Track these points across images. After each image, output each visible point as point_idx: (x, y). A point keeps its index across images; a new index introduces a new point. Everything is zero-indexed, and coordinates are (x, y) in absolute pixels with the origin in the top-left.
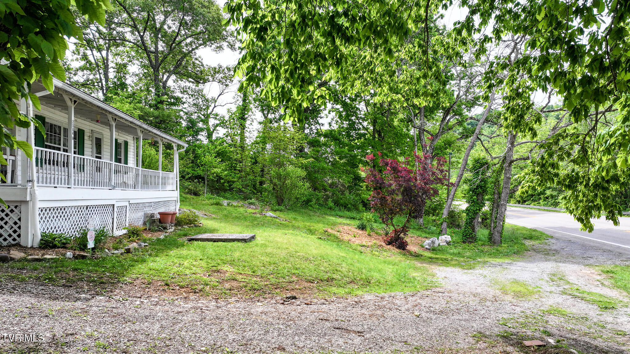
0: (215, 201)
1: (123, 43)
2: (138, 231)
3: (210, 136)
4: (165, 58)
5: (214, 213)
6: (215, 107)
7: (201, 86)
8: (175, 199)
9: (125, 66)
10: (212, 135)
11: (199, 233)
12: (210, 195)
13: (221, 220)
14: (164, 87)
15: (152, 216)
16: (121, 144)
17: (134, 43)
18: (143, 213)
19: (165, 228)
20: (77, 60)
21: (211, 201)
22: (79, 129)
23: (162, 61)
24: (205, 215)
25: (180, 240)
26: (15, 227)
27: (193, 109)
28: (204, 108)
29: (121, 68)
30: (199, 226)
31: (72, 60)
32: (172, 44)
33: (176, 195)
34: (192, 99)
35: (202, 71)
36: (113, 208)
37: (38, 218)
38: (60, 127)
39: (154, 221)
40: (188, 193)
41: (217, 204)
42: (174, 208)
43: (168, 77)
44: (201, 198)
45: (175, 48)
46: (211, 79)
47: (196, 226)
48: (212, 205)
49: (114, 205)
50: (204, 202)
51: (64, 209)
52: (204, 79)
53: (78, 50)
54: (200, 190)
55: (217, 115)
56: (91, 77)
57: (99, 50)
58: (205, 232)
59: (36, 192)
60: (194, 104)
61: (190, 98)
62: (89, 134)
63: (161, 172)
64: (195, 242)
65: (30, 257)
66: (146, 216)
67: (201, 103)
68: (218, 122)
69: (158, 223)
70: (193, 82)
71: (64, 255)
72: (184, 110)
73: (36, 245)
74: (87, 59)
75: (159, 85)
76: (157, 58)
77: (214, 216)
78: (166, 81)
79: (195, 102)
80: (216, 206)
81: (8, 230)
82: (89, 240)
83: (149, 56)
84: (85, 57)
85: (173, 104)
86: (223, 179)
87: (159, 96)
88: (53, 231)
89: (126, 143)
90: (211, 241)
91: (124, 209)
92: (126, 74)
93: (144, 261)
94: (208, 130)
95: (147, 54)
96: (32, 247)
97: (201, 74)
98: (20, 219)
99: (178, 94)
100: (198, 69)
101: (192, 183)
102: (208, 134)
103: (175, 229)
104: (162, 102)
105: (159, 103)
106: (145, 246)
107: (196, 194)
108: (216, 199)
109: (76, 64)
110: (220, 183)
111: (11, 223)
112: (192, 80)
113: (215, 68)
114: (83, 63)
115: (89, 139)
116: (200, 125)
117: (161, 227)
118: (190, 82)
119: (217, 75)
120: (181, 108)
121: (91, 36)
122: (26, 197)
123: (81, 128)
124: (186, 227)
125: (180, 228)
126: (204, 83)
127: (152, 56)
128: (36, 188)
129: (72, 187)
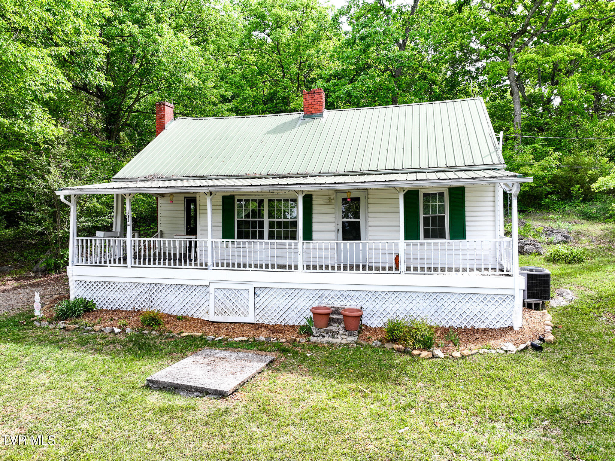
36: (209, 289)
49: (208, 286)
115: (329, 202)
129: (129, 266)
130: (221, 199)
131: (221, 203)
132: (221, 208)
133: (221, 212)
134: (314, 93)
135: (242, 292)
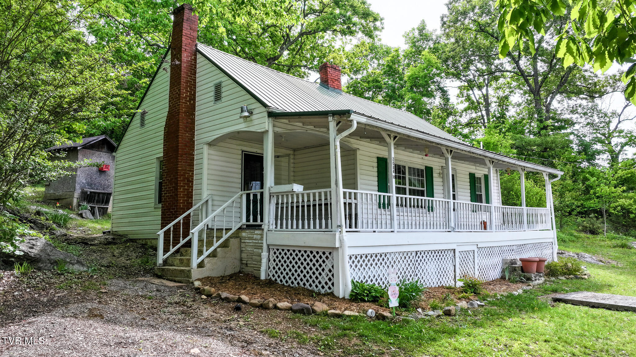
0: (619, 242)
1: (502, 75)
2: (476, 285)
3: (614, 158)
4: (545, 77)
5: (617, 259)
6: (619, 122)
7: (598, 101)
8: (551, 240)
9: (506, 98)
10: (617, 157)
11: (577, 290)
12: (612, 234)
13: (622, 270)
14: (548, 111)
15: (513, 262)
16: (480, 178)
17: (514, 72)
18: (500, 259)
19: (529, 279)
20: (462, 102)
21: (614, 242)
22: (426, 167)
23: (542, 82)
24: (601, 261)
25: (542, 299)
26: (330, 275)
27: (586, 130)
28: (602, 125)
29: (503, 102)
30: (583, 279)
31: (458, 103)
32: (552, 60)
33: (552, 235)
34: (584, 119)
35: (595, 83)
36: (454, 253)
37: (347, 266)
38: (404, 167)
39: (514, 269)
40: (580, 231)
41: (623, 246)
42: (551, 251)
43: (552, 98)
44: (599, 237)
45: (555, 64)
46: (609, 89)
47: (577, 277)
48: (615, 247)
49: (454, 250)
50: (603, 243)
51: (386, 255)
52: (600, 92)
53: (461, 93)
54: (599, 228)
55: (621, 132)
56: (474, 115)
57: (480, 88)
58: (587, 289)
59: (345, 238)
60: (588, 124)
61: (581, 117)
62: (438, 171)
63: (524, 207)
64: (562, 305)
65: (333, 311)
66: (504, 262)
67: (597, 120)
68: (623, 140)
69: (520, 272)
70: (586, 99)
71: (365, 312)
72: (576, 132)
73: (347, 297)
74: (470, 99)
75: (541, 109)
76: (536, 80)
77: (614, 263)
78: (550, 104)
79: (589, 121)
80: (621, 249)
81: (325, 277)
82: (390, 297)
83: (527, 81)
84: (468, 99)
85: (561, 128)
86: (632, 213)
87: (541, 121)
88: (367, 281)
89: (487, 177)
90: (587, 305)
91: (472, 254)
92: (508, 106)
93: (453, 333)
94: (611, 152)
95: (525, 80)
96: (344, 298)
97: (595, 87)
98: (333, 267)
99: (567, 116)
100: (590, 81)
101: (588, 219)
102: (612, 157)
103: (545, 281)
104: (545, 128)
105: (542, 129)
106: (479, 306)
107: (593, 232)
108: (622, 239)
109: (461, 107)
110: (630, 218)
111: (327, 270)
112: (585, 96)
113: (615, 76)
114: (466, 104)
115: (440, 176)
116: (598, 146)
117: (524, 277)
118: (582, 99)
119: (619, 84)
120: (569, 131)
121: (471, 77)
122: (335, 244)
123: (427, 165)
124: (563, 278)
125: (553, 279)
126: (600, 96)
127: (531, 81)
128: (344, 233)
129: (396, 231)
130: (376, 160)
131: (376, 165)
132: (376, 170)
134: (335, 69)
135: (470, 253)
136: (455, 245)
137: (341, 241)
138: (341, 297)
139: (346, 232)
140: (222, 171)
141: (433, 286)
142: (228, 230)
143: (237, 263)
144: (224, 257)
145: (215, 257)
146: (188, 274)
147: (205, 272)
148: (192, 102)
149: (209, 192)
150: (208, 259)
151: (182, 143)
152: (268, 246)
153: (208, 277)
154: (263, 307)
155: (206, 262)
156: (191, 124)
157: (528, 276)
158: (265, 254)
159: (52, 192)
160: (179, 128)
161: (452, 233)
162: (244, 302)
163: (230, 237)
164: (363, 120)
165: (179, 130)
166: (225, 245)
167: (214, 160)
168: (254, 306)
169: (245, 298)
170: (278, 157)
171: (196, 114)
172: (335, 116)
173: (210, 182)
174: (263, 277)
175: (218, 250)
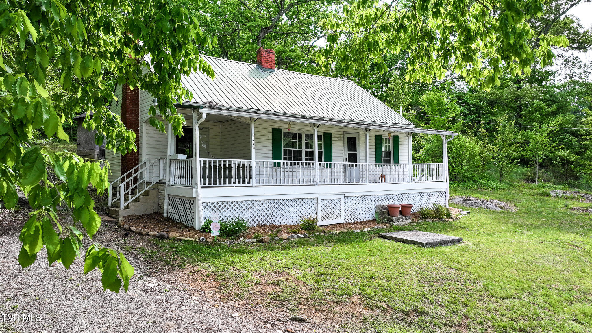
0: (540, 190)
8: (444, 190)
18: (374, 205)
19: (392, 221)
22: (325, 133)
24: (501, 207)
25: (371, 235)
26: (193, 215)
30: (446, 221)
33: (445, 185)
36: (317, 200)
37: (201, 210)
39: (383, 213)
47: (441, 220)
49: (317, 198)
59: (199, 191)
62: (339, 136)
65: (177, 238)
66: (377, 207)
69: (387, 215)
73: (201, 229)
77: (511, 209)
81: (191, 216)
89: (396, 137)
96: (198, 230)
98: (194, 210)
106: (299, 237)
111: (192, 212)
115: (340, 139)
122: (191, 195)
124: (429, 221)
125: (421, 221)
129: (254, 185)
130: (271, 131)
131: (271, 134)
132: (271, 138)
133: (271, 141)
134: (269, 52)
135: (337, 201)
136: (318, 195)
137: (197, 193)
138: (196, 229)
139: (201, 187)
140: (158, 141)
141: (268, 224)
142: (149, 183)
143: (156, 206)
144: (145, 202)
145: (139, 202)
146: (117, 212)
147: (129, 212)
148: (136, 91)
149: (147, 157)
150: (133, 203)
151: (129, 122)
152: (168, 195)
153: (132, 215)
154: (140, 234)
155: (130, 205)
156: (136, 107)
157: (391, 219)
158: (166, 201)
159: (81, 149)
160: (126, 111)
161: (316, 186)
162: (132, 231)
163: (150, 188)
164: (212, 112)
165: (126, 113)
166: (147, 193)
167: (151, 133)
168: (136, 233)
169: (133, 228)
170: (202, 129)
171: (140, 100)
172: (195, 109)
173: (148, 149)
174: (165, 216)
175: (140, 197)
